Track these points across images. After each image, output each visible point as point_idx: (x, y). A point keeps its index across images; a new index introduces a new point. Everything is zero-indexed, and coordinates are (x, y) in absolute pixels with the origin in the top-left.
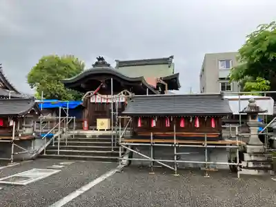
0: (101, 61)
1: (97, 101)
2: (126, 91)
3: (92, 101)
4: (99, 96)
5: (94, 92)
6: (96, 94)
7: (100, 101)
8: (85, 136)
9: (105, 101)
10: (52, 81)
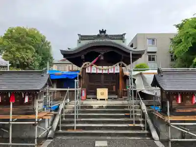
0: (103, 34)
1: (93, 72)
2: (122, 63)
3: (87, 71)
4: (94, 67)
5: (90, 63)
6: (92, 66)
7: (95, 72)
8: (91, 107)
9: (101, 72)
10: (21, 50)
